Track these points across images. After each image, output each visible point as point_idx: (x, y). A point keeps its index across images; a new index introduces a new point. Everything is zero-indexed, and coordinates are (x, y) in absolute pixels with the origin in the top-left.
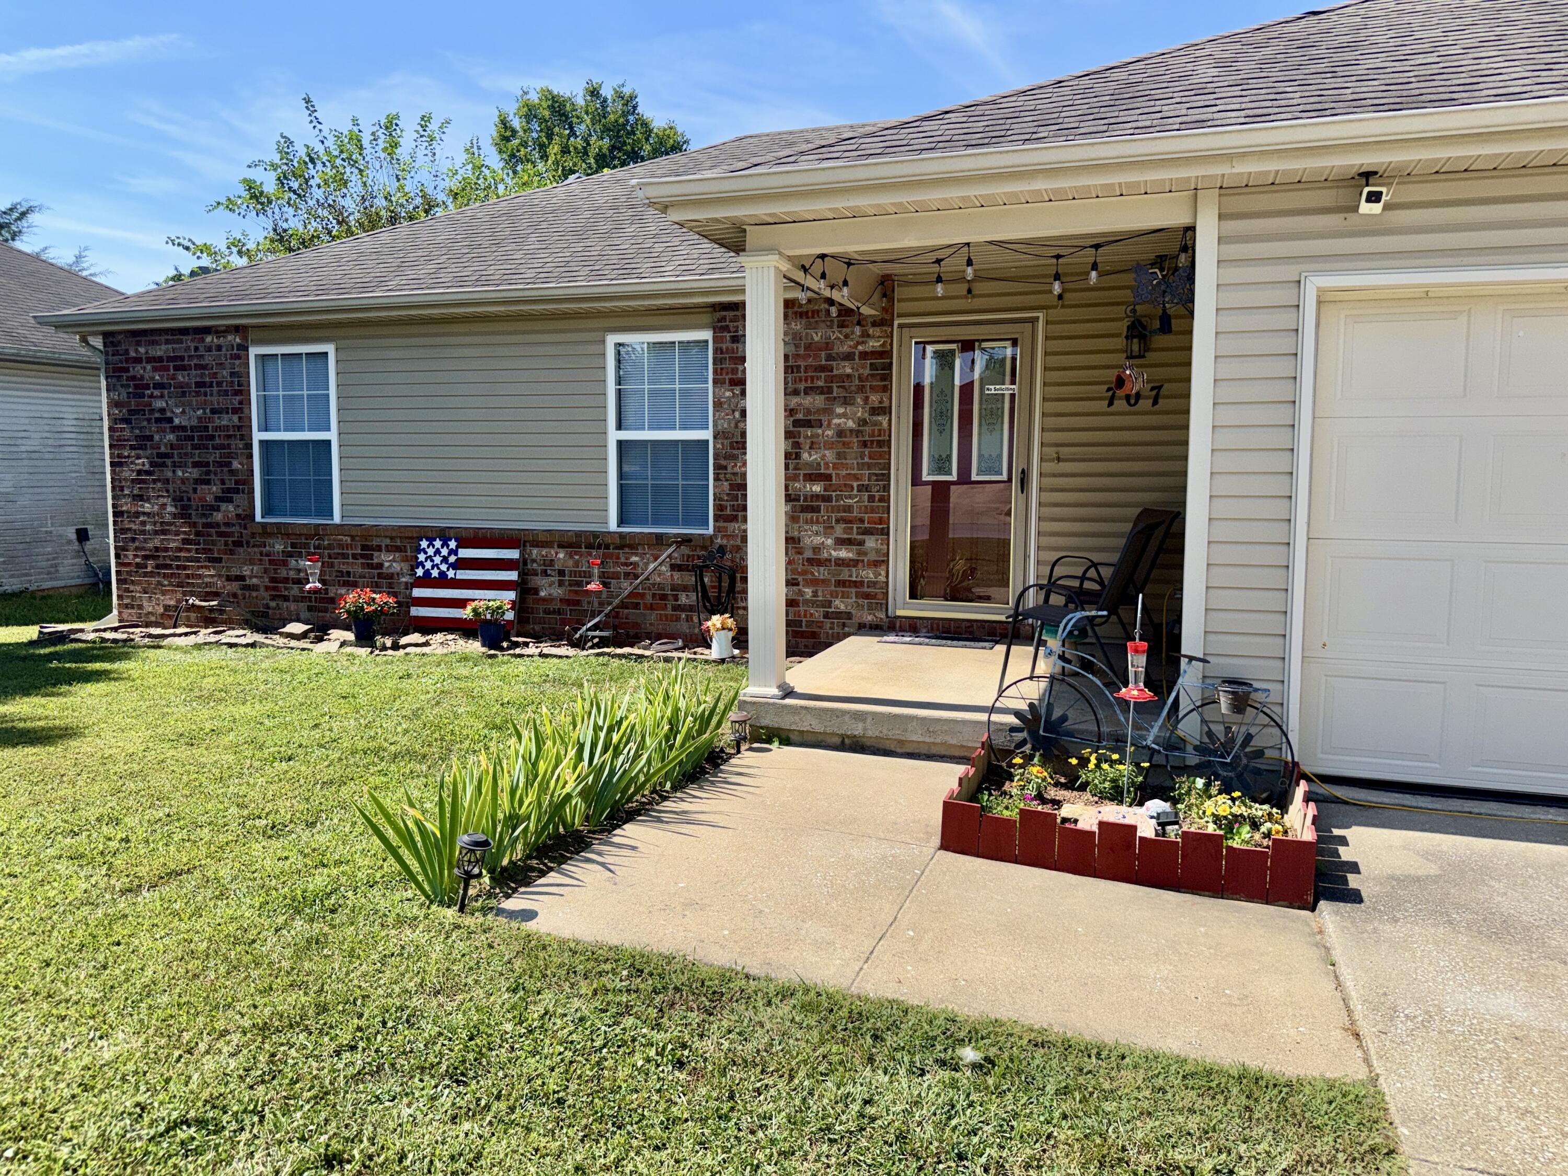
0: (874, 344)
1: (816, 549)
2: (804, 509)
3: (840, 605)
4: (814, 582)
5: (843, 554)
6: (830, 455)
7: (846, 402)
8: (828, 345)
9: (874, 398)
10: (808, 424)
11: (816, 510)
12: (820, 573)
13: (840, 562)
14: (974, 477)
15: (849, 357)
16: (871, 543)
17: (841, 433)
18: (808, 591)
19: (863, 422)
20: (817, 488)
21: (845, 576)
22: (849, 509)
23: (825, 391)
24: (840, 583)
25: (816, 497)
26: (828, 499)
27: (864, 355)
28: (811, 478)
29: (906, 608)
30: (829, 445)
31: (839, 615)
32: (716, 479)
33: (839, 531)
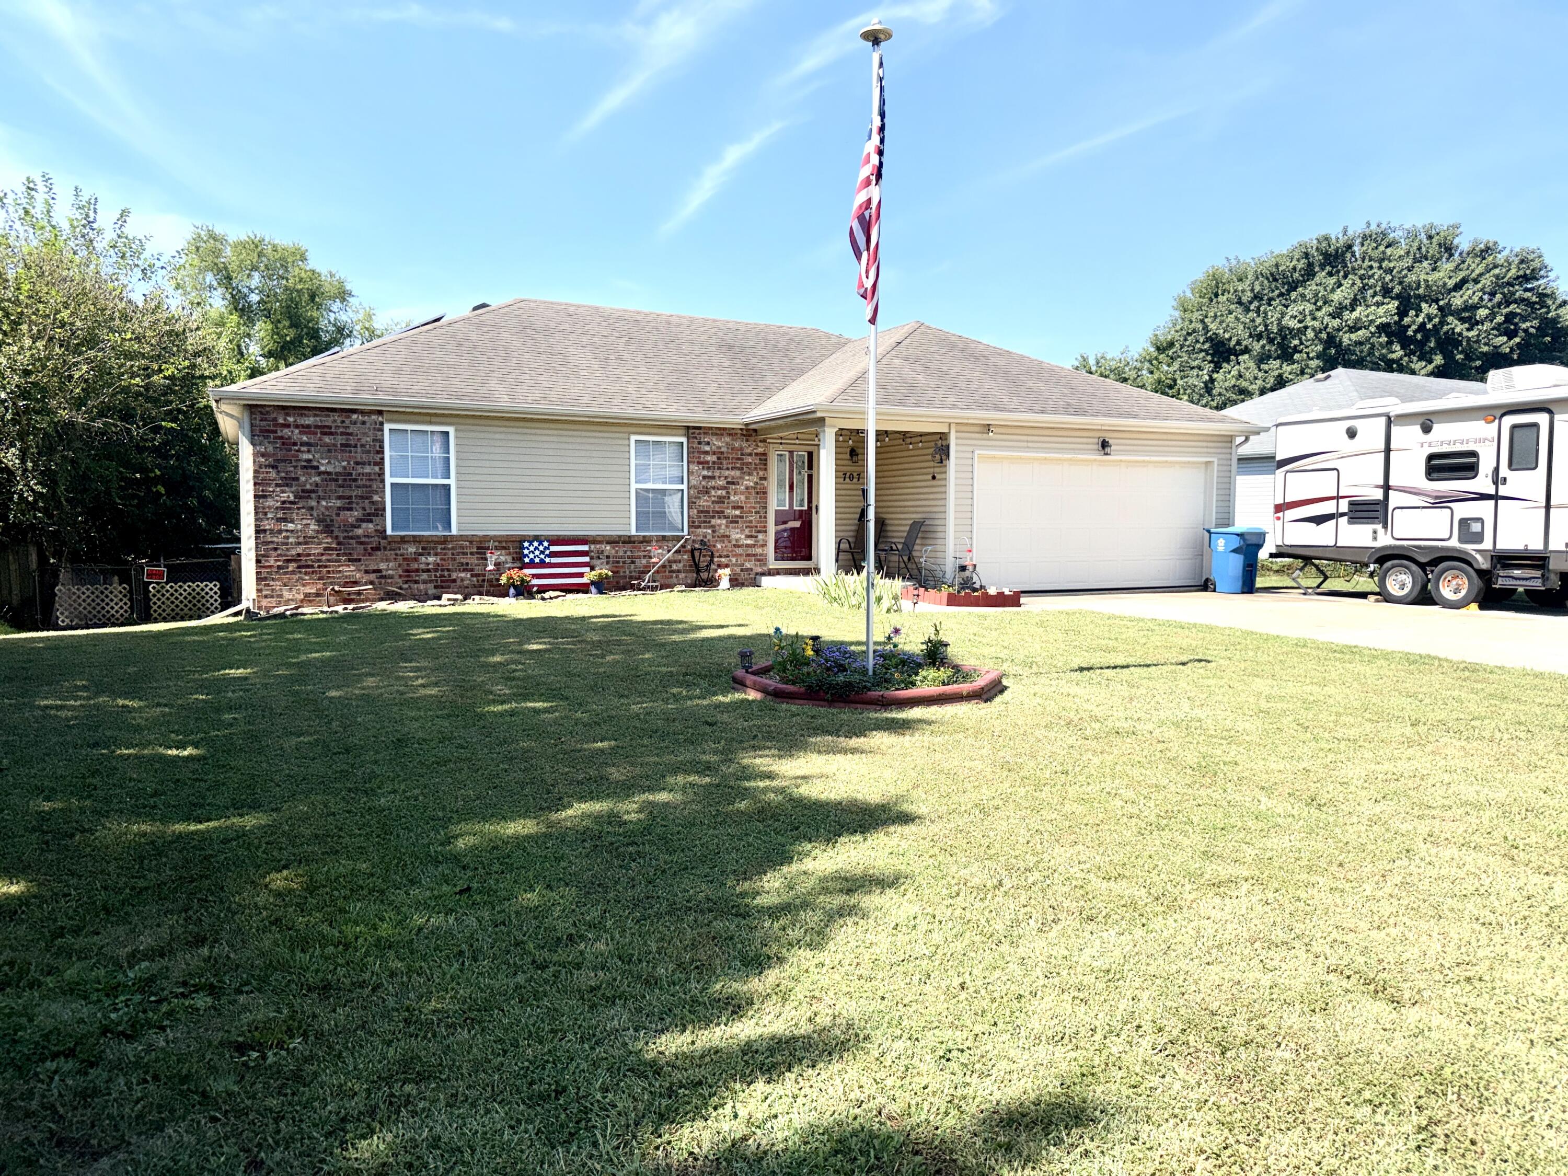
0: (760, 450)
1: (737, 540)
2: (732, 522)
3: (748, 565)
4: (736, 555)
5: (749, 542)
6: (743, 498)
7: (749, 474)
8: (741, 449)
9: (761, 473)
10: (733, 483)
11: (737, 522)
12: (739, 551)
13: (748, 546)
14: (806, 508)
15: (750, 455)
16: (761, 536)
17: (747, 488)
18: (734, 560)
19: (756, 483)
20: (738, 512)
21: (750, 551)
22: (751, 522)
23: (741, 469)
24: (748, 555)
25: (737, 516)
26: (742, 517)
27: (757, 454)
28: (734, 508)
29: (773, 564)
30: (742, 493)
31: (747, 570)
32: (689, 508)
33: (747, 532)
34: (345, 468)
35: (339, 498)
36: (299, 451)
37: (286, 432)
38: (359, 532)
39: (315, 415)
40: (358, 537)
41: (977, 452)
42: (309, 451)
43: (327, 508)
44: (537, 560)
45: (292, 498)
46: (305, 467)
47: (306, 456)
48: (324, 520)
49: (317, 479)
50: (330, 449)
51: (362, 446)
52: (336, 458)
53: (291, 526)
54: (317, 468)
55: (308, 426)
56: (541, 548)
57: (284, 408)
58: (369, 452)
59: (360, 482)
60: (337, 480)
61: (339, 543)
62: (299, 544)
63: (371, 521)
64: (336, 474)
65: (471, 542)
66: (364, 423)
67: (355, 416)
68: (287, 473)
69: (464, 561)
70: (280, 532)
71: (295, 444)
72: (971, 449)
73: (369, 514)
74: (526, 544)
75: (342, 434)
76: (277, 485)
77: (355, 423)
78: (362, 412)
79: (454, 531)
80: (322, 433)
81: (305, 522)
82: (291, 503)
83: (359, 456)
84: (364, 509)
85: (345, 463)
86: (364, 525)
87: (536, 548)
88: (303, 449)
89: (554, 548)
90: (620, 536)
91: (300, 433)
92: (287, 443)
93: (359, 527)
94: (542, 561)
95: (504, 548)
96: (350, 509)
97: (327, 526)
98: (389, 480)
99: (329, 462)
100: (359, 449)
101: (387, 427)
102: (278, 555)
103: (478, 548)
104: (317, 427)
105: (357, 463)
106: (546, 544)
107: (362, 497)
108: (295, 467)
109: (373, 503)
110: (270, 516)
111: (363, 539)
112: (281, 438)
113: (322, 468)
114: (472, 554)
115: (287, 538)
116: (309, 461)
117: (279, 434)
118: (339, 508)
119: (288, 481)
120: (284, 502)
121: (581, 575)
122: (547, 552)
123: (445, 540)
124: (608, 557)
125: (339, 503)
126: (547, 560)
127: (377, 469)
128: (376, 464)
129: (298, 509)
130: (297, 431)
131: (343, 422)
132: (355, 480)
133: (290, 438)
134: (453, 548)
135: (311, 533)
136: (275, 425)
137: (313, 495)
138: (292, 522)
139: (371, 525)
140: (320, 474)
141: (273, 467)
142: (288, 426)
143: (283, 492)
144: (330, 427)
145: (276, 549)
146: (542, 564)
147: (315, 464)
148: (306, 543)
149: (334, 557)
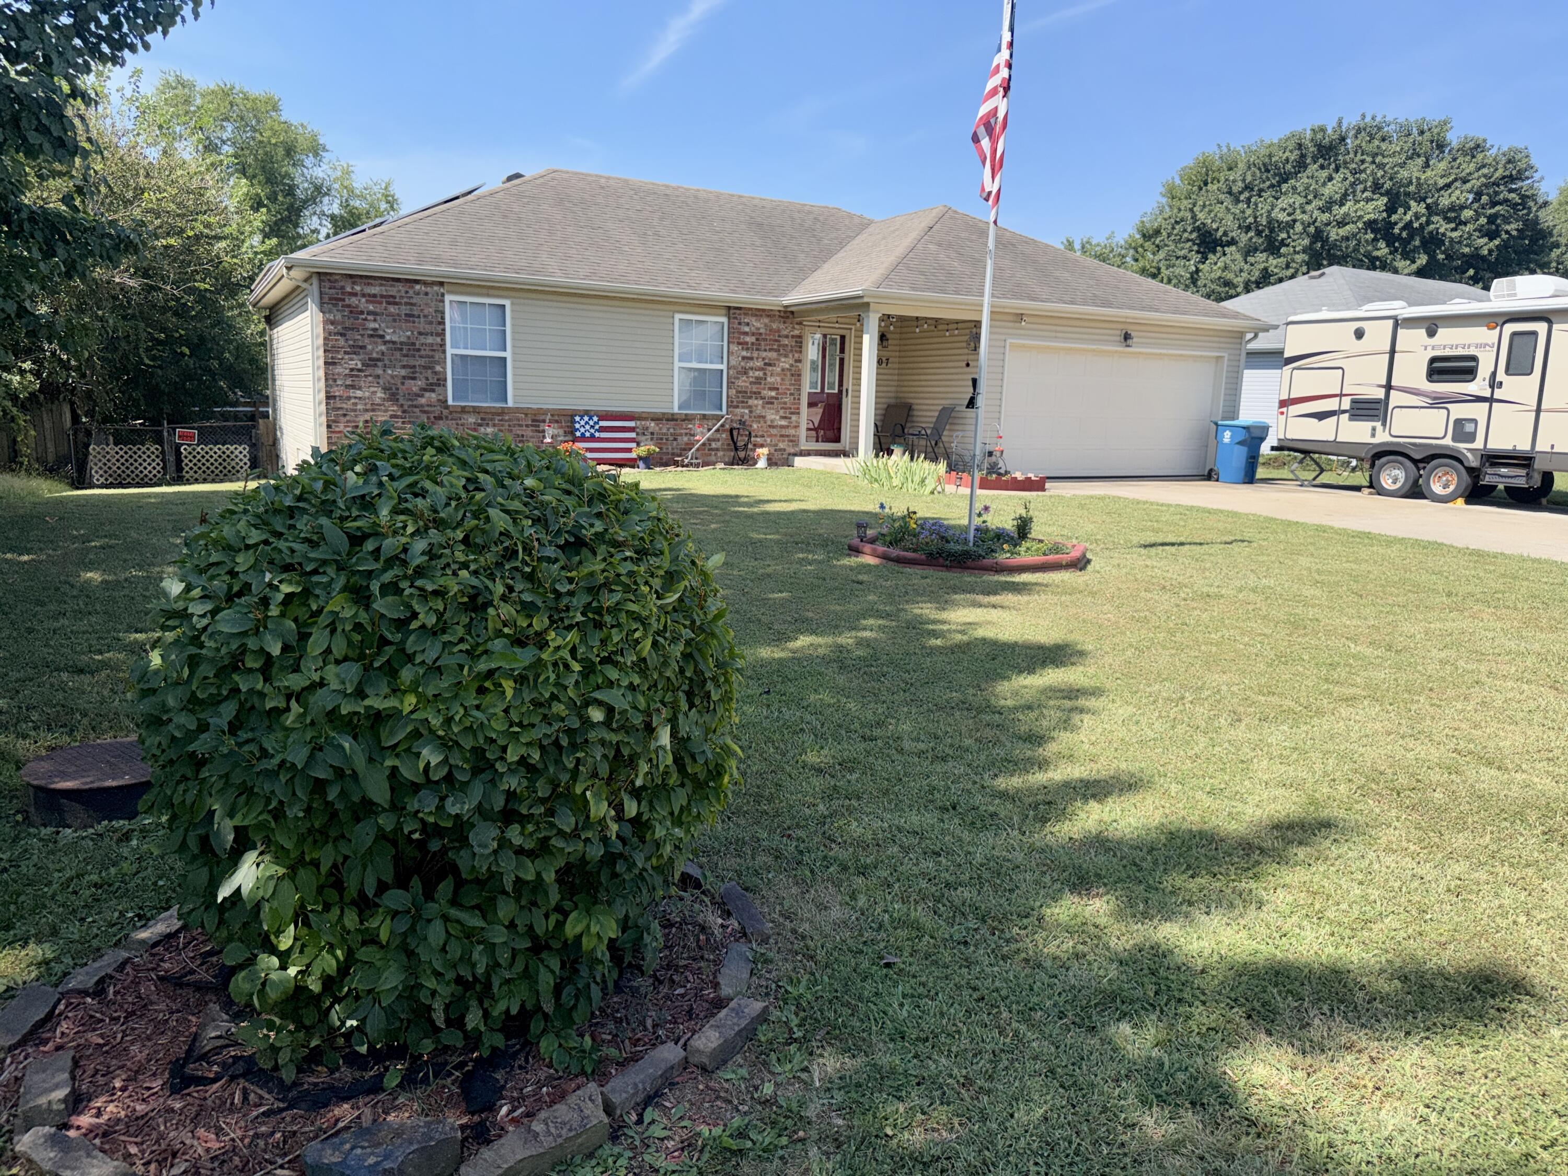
0: (796, 332)
1: (772, 421)
2: (768, 403)
3: (781, 445)
4: (771, 436)
5: (783, 423)
6: (779, 379)
7: (786, 356)
8: (779, 331)
9: (796, 355)
10: (770, 365)
11: (772, 403)
12: (773, 431)
13: (782, 427)
14: (836, 391)
15: (787, 337)
16: (794, 418)
17: (783, 370)
18: (769, 440)
19: (792, 365)
20: (773, 394)
21: (784, 432)
22: (785, 403)
23: (777, 351)
24: (782, 436)
25: (772, 398)
26: (777, 399)
27: (793, 337)
28: (771, 389)
29: (804, 446)
30: (778, 375)
31: (780, 450)
32: (728, 388)
33: (782, 413)
34: (409, 338)
35: (404, 367)
36: (365, 319)
37: (354, 301)
38: (423, 401)
39: (381, 285)
40: (422, 406)
41: (1009, 341)
42: (375, 320)
43: (392, 377)
44: (587, 434)
45: (360, 366)
46: (372, 336)
47: (373, 325)
48: (391, 389)
49: (383, 348)
50: (395, 319)
51: (425, 316)
52: (401, 328)
53: (359, 393)
54: (382, 337)
55: (374, 296)
56: (591, 423)
57: (351, 276)
58: (431, 323)
59: (423, 353)
60: (401, 350)
61: (404, 412)
62: (367, 410)
63: (433, 391)
64: (401, 343)
65: (526, 415)
66: (426, 294)
67: (418, 287)
68: (355, 341)
69: (520, 433)
70: (349, 398)
71: (362, 313)
72: (1003, 337)
73: (431, 384)
74: (577, 419)
75: (406, 304)
76: (345, 353)
77: (418, 294)
78: (425, 283)
79: (510, 403)
80: (389, 303)
81: (372, 389)
82: (359, 370)
83: (422, 325)
84: (427, 379)
85: (409, 333)
86: (427, 394)
87: (587, 423)
88: (369, 317)
89: (604, 424)
90: (664, 414)
91: (367, 302)
92: (355, 312)
93: (422, 396)
94: (592, 436)
95: (557, 422)
96: (414, 378)
97: (393, 394)
98: (450, 351)
99: (394, 332)
100: (422, 320)
101: (448, 298)
102: (348, 421)
103: (533, 421)
104: (382, 296)
105: (420, 333)
106: (595, 419)
107: (425, 368)
108: (362, 335)
109: (436, 373)
110: (339, 382)
111: (426, 409)
112: (349, 306)
113: (388, 338)
114: (527, 426)
115: (355, 404)
116: (375, 330)
117: (347, 302)
118: (404, 377)
119: (357, 349)
120: (352, 370)
121: (629, 450)
122: (597, 427)
123: (502, 412)
124: (652, 434)
125: (403, 372)
126: (597, 435)
127: (439, 340)
128: (438, 335)
129: (366, 376)
130: (363, 300)
131: (407, 292)
132: (419, 350)
133: (357, 307)
134: (509, 420)
135: (378, 401)
136: (343, 293)
137: (379, 364)
138: (360, 388)
139: (433, 395)
140: (385, 343)
141: (342, 335)
142: (355, 295)
143: (352, 360)
144: (394, 297)
145: (345, 415)
146: (593, 439)
147: (381, 333)
148: (373, 410)
149: (400, 424)
